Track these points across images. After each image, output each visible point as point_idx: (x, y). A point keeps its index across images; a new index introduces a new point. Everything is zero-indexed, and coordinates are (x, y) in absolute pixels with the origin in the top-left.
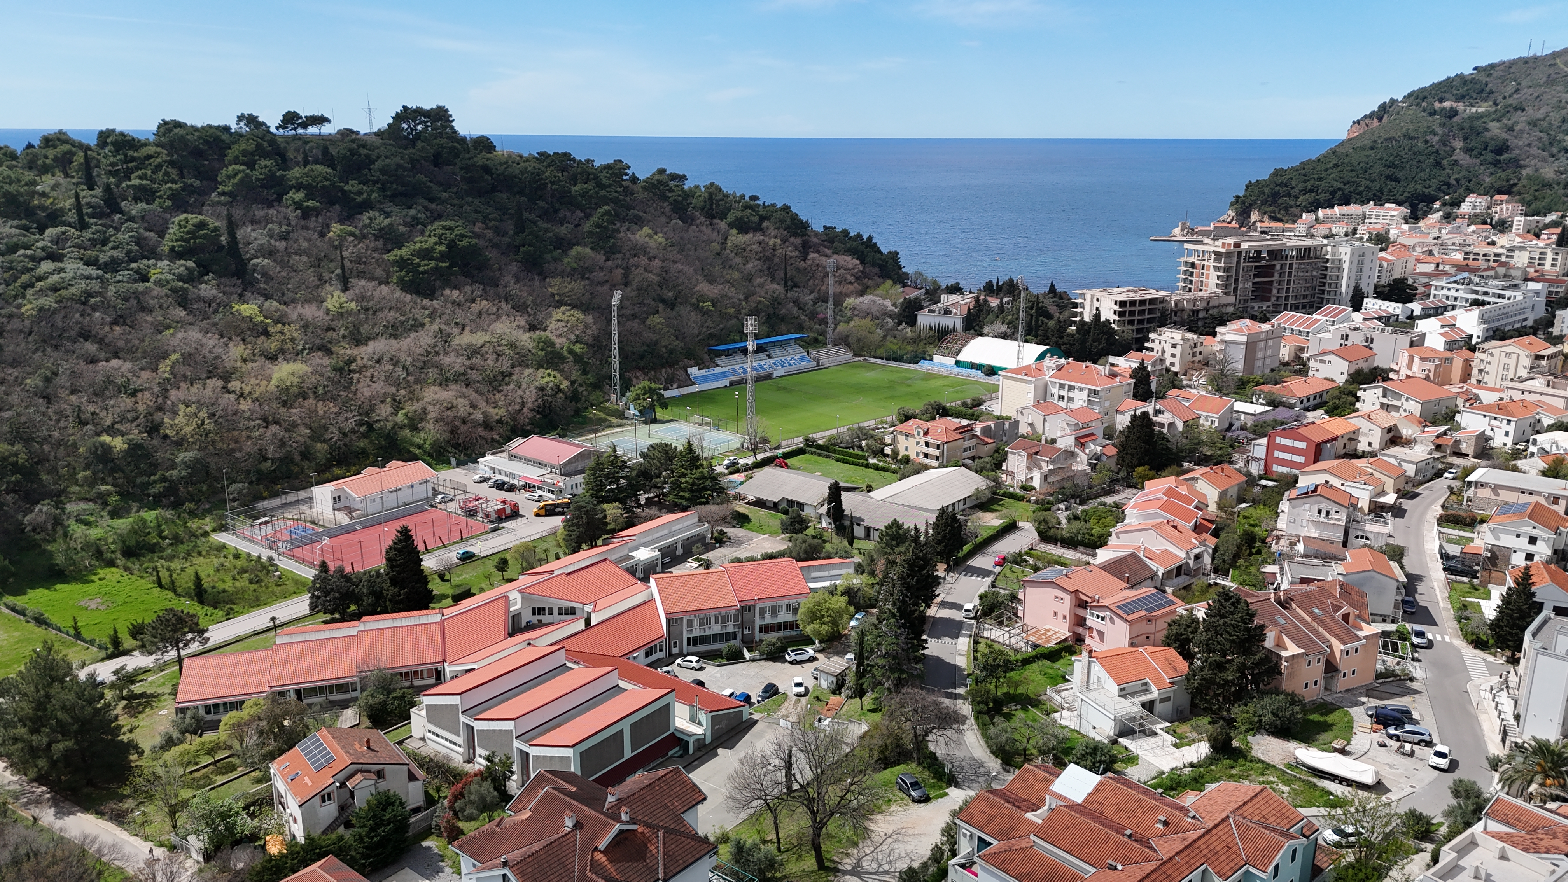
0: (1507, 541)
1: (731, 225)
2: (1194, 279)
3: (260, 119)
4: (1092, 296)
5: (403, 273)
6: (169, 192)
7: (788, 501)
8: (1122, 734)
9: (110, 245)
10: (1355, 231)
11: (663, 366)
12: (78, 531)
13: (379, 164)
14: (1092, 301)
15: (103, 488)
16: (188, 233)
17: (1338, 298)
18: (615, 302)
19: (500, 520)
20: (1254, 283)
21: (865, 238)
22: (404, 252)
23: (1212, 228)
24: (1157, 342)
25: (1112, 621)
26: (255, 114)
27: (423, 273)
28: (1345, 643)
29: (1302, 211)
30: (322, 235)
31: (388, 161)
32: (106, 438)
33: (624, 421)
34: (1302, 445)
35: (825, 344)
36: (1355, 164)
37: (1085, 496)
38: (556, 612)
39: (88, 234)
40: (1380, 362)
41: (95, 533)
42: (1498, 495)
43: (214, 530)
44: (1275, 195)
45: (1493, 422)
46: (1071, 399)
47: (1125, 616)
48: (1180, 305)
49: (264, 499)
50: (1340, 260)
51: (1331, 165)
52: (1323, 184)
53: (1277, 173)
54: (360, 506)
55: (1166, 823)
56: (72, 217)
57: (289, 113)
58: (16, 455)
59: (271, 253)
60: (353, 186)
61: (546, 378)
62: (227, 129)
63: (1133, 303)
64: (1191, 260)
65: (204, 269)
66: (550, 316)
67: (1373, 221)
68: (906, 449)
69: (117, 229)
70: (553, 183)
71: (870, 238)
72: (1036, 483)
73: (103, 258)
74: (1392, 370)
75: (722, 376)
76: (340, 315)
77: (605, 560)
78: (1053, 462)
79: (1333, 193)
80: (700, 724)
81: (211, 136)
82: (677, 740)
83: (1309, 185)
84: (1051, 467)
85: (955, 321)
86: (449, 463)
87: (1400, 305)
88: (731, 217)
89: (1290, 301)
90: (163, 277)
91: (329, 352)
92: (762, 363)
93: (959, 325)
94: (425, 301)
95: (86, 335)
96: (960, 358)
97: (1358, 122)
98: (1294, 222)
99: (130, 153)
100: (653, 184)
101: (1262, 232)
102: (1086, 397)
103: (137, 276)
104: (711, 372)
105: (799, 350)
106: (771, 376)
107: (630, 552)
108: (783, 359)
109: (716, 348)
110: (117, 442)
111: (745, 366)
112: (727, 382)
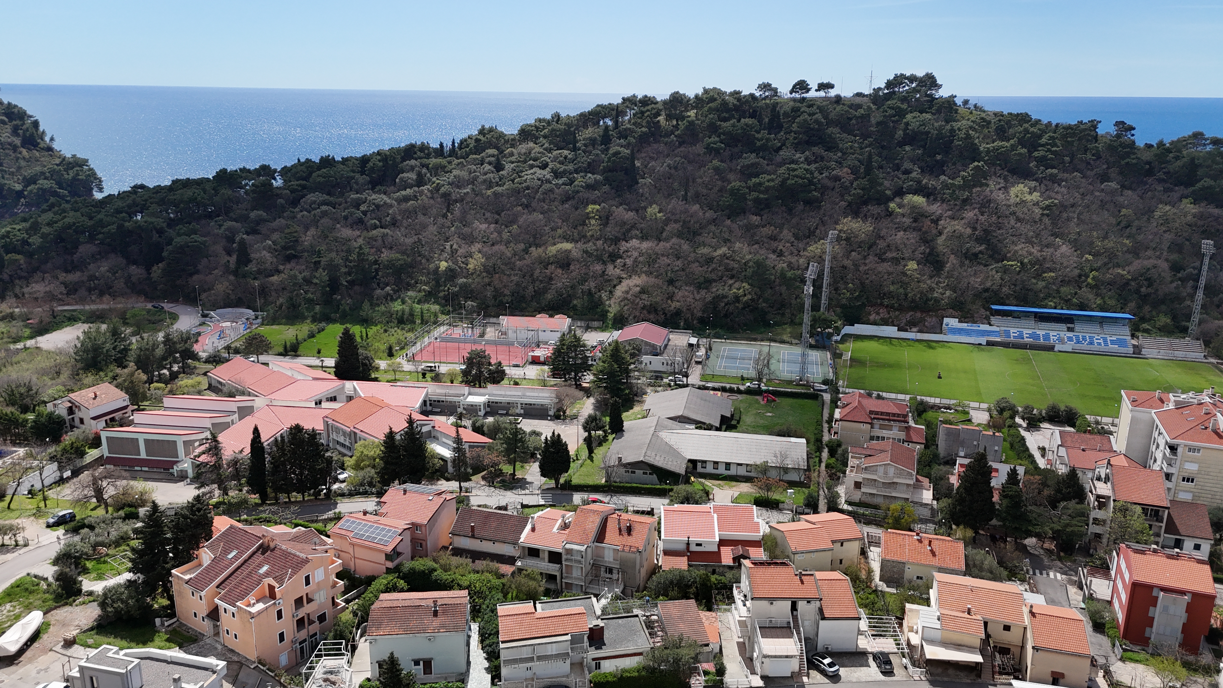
3: (774, 86)
28: (222, 599)
34: (1128, 577)
46: (1158, 449)
57: (799, 81)
75: (983, 333)
77: (426, 387)
102: (1163, 449)
104: (975, 327)
105: (1125, 332)
106: (1051, 348)
107: (470, 394)
108: (1087, 336)
109: (994, 307)
110: (443, 265)
111: (1025, 331)
112: (983, 340)
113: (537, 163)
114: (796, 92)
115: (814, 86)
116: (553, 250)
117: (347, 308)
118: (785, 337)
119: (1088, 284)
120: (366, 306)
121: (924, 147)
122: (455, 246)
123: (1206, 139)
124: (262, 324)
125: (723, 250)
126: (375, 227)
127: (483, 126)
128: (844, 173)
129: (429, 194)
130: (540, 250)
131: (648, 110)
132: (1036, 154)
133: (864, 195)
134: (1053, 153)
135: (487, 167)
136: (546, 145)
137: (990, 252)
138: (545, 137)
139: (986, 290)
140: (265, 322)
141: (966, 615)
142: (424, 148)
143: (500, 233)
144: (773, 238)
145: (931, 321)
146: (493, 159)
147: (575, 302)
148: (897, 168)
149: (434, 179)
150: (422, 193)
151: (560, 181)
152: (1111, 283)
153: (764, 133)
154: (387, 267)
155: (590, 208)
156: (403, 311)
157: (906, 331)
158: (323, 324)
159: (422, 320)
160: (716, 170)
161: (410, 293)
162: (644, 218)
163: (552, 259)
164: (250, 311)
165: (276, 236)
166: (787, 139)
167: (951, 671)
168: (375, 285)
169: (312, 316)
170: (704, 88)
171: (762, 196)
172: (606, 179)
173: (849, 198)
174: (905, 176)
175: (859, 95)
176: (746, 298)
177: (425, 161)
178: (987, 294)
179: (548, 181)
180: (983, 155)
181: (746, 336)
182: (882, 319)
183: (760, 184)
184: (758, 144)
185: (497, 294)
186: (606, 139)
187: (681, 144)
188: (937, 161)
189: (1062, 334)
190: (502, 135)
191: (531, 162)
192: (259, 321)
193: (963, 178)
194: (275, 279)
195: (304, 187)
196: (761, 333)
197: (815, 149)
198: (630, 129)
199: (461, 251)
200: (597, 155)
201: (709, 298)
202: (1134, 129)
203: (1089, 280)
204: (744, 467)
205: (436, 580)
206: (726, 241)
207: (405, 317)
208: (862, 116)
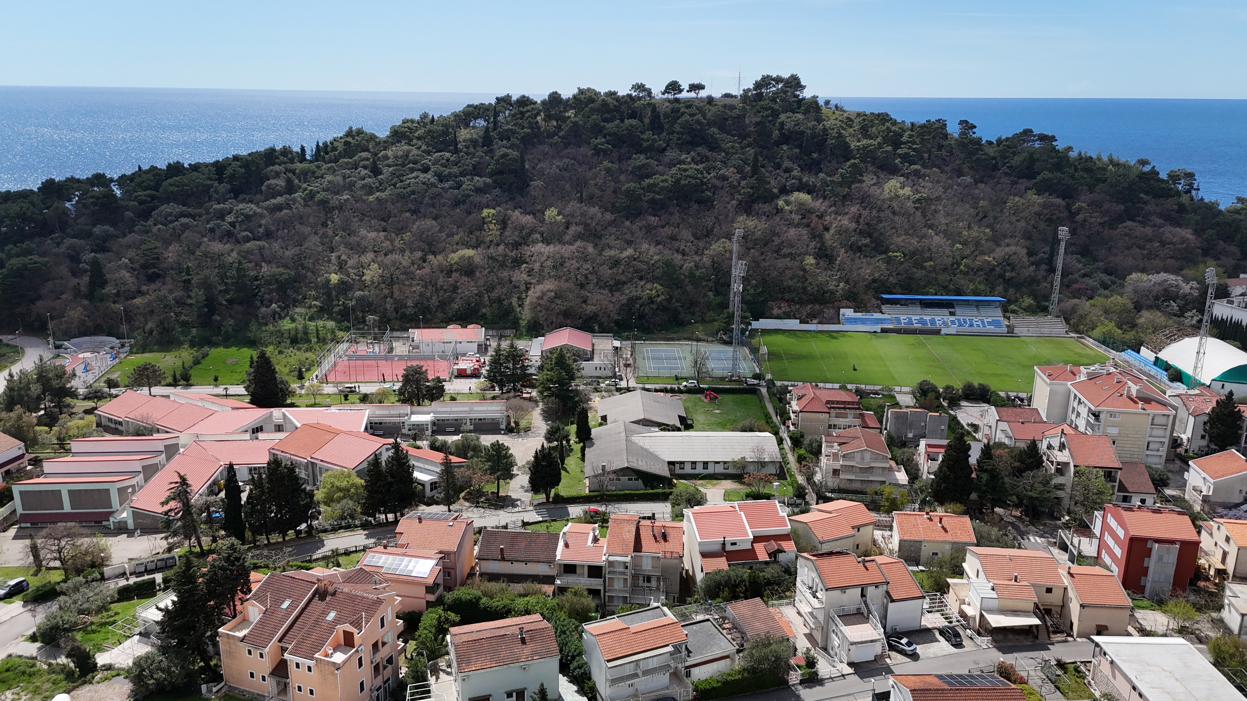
3: (648, 87)
5: (624, 201)
9: (459, 165)
12: (284, 323)
15: (314, 303)
16: (495, 160)
22: (634, 185)
26: (646, 84)
41: (292, 326)
46: (1078, 415)
57: (670, 82)
58: (283, 274)
73: (447, 172)
75: (877, 321)
102: (1086, 416)
103: (455, 185)
104: (868, 316)
105: (998, 313)
106: (937, 332)
107: (412, 413)
108: (967, 318)
109: (885, 296)
110: (334, 278)
111: (914, 317)
112: (878, 328)
113: (418, 166)
114: (668, 93)
115: (685, 86)
116: (454, 257)
117: (230, 330)
118: (701, 336)
119: (961, 271)
120: (253, 326)
121: (800, 146)
122: (344, 257)
123: (1034, 136)
124: (131, 353)
125: (629, 252)
126: (247, 240)
127: (351, 128)
128: (730, 172)
129: (302, 201)
130: (440, 258)
131: (529, 111)
132: (899, 151)
133: (753, 194)
134: (914, 150)
135: (364, 172)
136: (424, 147)
137: (873, 245)
138: (419, 138)
139: (874, 281)
140: (134, 350)
141: (1013, 582)
142: (286, 151)
143: (392, 241)
144: (674, 238)
145: (829, 312)
146: (367, 162)
147: (484, 311)
148: (778, 166)
149: (305, 185)
150: (294, 201)
151: (447, 185)
152: (981, 269)
153: (648, 134)
154: (268, 283)
155: (485, 212)
156: (297, 329)
157: (807, 323)
158: (206, 349)
159: (318, 338)
160: (608, 170)
161: (298, 310)
162: (543, 221)
163: (455, 267)
164: (113, 339)
165: (131, 253)
166: (670, 140)
167: (1010, 636)
168: (258, 304)
169: (191, 341)
170: (579, 88)
171: (658, 197)
172: (495, 182)
173: (739, 197)
174: (787, 175)
175: (727, 96)
176: (659, 299)
177: (289, 166)
178: (875, 285)
179: (433, 185)
180: (855, 153)
181: (663, 336)
182: (784, 312)
183: (654, 185)
184: (645, 144)
185: (399, 306)
186: (487, 140)
187: (566, 145)
188: (813, 159)
189: (946, 318)
190: (373, 137)
191: (411, 165)
192: (127, 349)
193: (842, 175)
194: (138, 301)
195: (153, 198)
196: (676, 332)
197: (699, 149)
198: (511, 130)
199: (350, 263)
200: (482, 157)
201: (624, 299)
202: (975, 127)
203: (962, 267)
204: (722, 465)
205: (485, 608)
206: (629, 243)
207: (299, 336)
208: (738, 117)
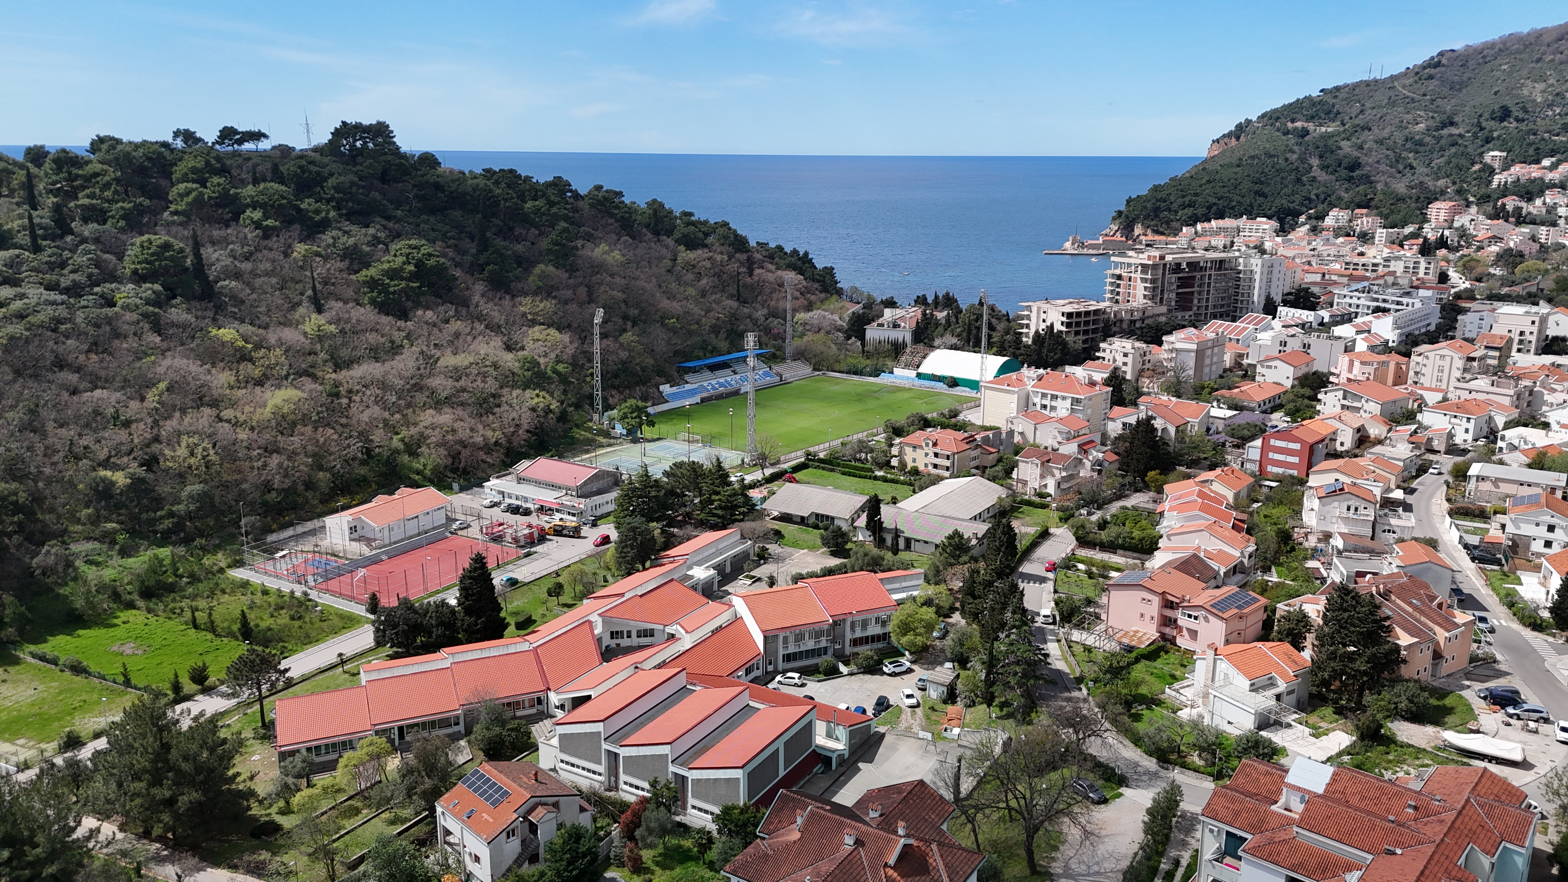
0: (1527, 530)
1: (678, 242)
2: (1121, 290)
3: (198, 135)
4: (1039, 309)
5: (375, 294)
6: (121, 212)
7: (817, 515)
8: (1260, 727)
9: (69, 268)
10: (1232, 243)
11: (637, 384)
12: (91, 573)
13: (332, 182)
14: (1038, 313)
15: (110, 526)
16: (152, 255)
17: (1251, 306)
18: (597, 320)
19: (532, 544)
20: (1177, 294)
21: (801, 253)
22: (372, 272)
23: (1101, 241)
24: (1108, 351)
25: (1206, 619)
26: (192, 130)
27: (394, 293)
28: (1449, 631)
29: (1182, 225)
30: (286, 255)
31: (342, 179)
32: (103, 473)
33: (612, 441)
34: (1297, 446)
35: (783, 359)
36: (1226, 180)
37: (1100, 501)
38: (634, 634)
39: (44, 257)
40: (1320, 366)
41: (108, 574)
42: (1498, 487)
43: (229, 567)
44: (1156, 210)
45: (1453, 420)
46: (1053, 408)
47: (1220, 614)
48: (1119, 316)
49: (273, 531)
50: (1251, 271)
51: (1204, 181)
52: (1200, 199)
53: (1156, 189)
54: (378, 536)
55: (1416, 808)
56: (23, 238)
57: (225, 128)
58: (16, 494)
59: (237, 275)
60: (307, 204)
61: (534, 398)
62: (165, 145)
63: (1079, 314)
64: (1118, 272)
65: (171, 293)
66: (525, 334)
67: (1247, 234)
68: (914, 460)
69: (73, 251)
70: (506, 200)
71: (806, 254)
72: (1051, 489)
73: (65, 282)
74: (1333, 374)
75: (692, 392)
76: (321, 338)
77: (672, 580)
78: (1065, 469)
79: (1209, 208)
80: (837, 739)
81: (153, 153)
82: (821, 758)
83: (1187, 199)
84: (1064, 474)
85: (904, 335)
86: (451, 488)
87: (1312, 313)
88: (677, 234)
89: (1210, 311)
90: (130, 301)
91: (314, 377)
92: (729, 379)
93: (908, 338)
94: (399, 323)
95: (60, 364)
96: (921, 370)
97: (1218, 141)
98: (1176, 235)
99: (75, 171)
100: (598, 201)
101: (1147, 245)
102: (1069, 406)
103: (103, 301)
104: (683, 388)
105: (763, 365)
106: (739, 392)
111: (714, 382)
112: (697, 399)
114: (225, 143)
145: (653, 391)
151: (87, 302)
162: (305, 336)
172: (167, 288)
189: (734, 378)
